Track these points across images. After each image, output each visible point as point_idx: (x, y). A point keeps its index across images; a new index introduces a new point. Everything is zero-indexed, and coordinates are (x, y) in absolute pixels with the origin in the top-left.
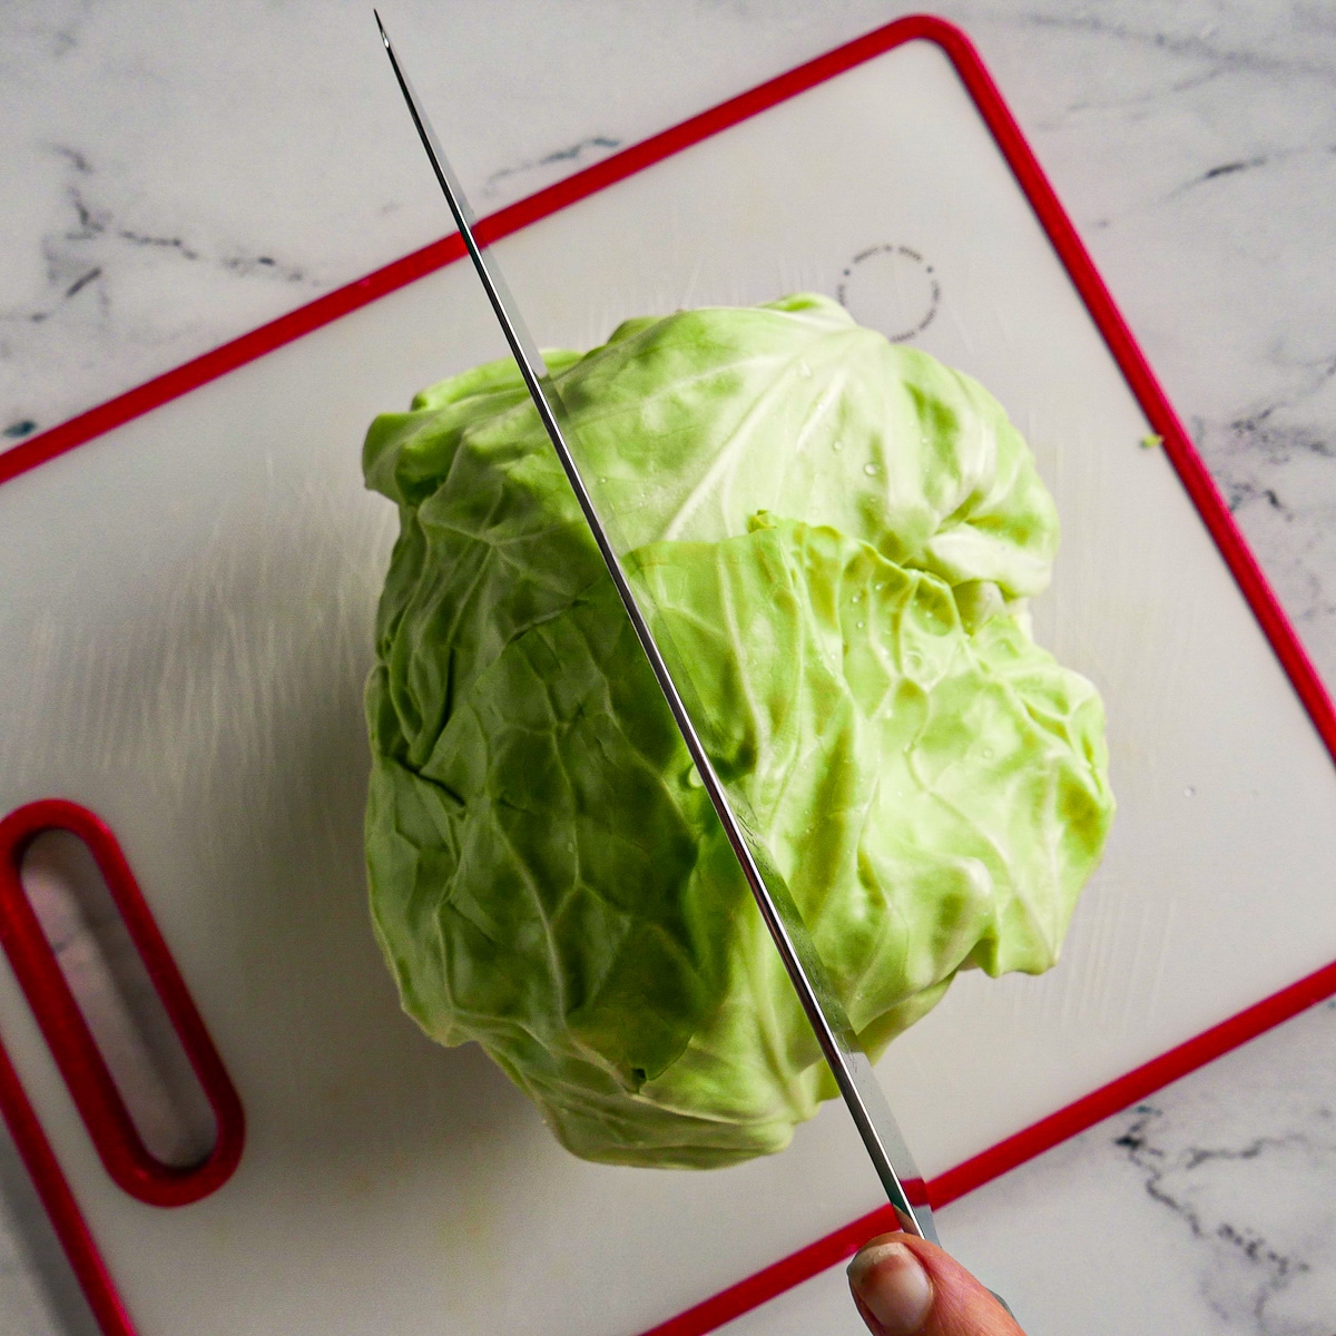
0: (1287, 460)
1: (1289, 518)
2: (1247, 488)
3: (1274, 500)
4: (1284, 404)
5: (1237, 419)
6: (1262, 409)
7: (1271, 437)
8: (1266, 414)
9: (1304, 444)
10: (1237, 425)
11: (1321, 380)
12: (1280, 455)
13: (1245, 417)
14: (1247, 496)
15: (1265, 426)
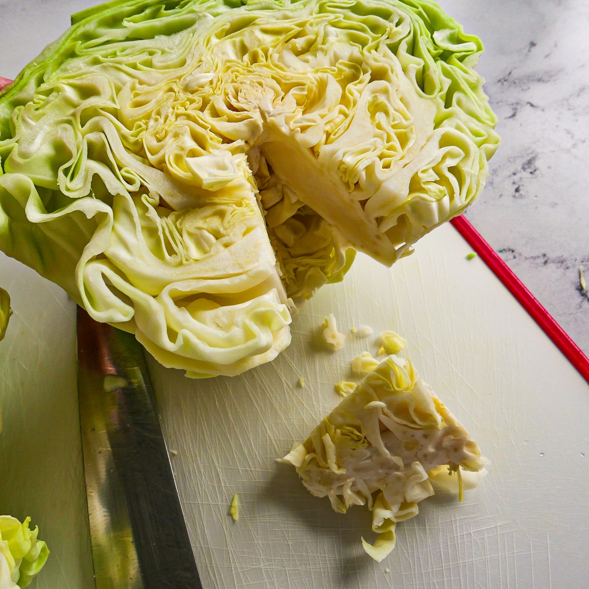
0: (529, 88)
1: (543, 110)
2: (517, 104)
3: (532, 105)
4: (515, 68)
5: (498, 78)
6: (508, 72)
7: (517, 81)
8: (510, 73)
9: (533, 80)
10: (499, 81)
11: (527, 55)
12: (525, 87)
13: (501, 77)
14: (519, 107)
15: (511, 79)
